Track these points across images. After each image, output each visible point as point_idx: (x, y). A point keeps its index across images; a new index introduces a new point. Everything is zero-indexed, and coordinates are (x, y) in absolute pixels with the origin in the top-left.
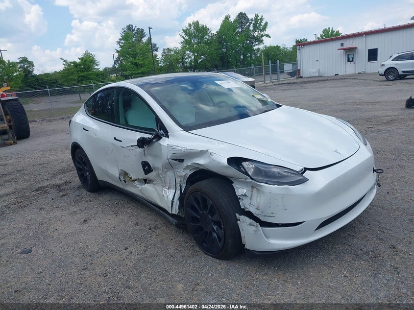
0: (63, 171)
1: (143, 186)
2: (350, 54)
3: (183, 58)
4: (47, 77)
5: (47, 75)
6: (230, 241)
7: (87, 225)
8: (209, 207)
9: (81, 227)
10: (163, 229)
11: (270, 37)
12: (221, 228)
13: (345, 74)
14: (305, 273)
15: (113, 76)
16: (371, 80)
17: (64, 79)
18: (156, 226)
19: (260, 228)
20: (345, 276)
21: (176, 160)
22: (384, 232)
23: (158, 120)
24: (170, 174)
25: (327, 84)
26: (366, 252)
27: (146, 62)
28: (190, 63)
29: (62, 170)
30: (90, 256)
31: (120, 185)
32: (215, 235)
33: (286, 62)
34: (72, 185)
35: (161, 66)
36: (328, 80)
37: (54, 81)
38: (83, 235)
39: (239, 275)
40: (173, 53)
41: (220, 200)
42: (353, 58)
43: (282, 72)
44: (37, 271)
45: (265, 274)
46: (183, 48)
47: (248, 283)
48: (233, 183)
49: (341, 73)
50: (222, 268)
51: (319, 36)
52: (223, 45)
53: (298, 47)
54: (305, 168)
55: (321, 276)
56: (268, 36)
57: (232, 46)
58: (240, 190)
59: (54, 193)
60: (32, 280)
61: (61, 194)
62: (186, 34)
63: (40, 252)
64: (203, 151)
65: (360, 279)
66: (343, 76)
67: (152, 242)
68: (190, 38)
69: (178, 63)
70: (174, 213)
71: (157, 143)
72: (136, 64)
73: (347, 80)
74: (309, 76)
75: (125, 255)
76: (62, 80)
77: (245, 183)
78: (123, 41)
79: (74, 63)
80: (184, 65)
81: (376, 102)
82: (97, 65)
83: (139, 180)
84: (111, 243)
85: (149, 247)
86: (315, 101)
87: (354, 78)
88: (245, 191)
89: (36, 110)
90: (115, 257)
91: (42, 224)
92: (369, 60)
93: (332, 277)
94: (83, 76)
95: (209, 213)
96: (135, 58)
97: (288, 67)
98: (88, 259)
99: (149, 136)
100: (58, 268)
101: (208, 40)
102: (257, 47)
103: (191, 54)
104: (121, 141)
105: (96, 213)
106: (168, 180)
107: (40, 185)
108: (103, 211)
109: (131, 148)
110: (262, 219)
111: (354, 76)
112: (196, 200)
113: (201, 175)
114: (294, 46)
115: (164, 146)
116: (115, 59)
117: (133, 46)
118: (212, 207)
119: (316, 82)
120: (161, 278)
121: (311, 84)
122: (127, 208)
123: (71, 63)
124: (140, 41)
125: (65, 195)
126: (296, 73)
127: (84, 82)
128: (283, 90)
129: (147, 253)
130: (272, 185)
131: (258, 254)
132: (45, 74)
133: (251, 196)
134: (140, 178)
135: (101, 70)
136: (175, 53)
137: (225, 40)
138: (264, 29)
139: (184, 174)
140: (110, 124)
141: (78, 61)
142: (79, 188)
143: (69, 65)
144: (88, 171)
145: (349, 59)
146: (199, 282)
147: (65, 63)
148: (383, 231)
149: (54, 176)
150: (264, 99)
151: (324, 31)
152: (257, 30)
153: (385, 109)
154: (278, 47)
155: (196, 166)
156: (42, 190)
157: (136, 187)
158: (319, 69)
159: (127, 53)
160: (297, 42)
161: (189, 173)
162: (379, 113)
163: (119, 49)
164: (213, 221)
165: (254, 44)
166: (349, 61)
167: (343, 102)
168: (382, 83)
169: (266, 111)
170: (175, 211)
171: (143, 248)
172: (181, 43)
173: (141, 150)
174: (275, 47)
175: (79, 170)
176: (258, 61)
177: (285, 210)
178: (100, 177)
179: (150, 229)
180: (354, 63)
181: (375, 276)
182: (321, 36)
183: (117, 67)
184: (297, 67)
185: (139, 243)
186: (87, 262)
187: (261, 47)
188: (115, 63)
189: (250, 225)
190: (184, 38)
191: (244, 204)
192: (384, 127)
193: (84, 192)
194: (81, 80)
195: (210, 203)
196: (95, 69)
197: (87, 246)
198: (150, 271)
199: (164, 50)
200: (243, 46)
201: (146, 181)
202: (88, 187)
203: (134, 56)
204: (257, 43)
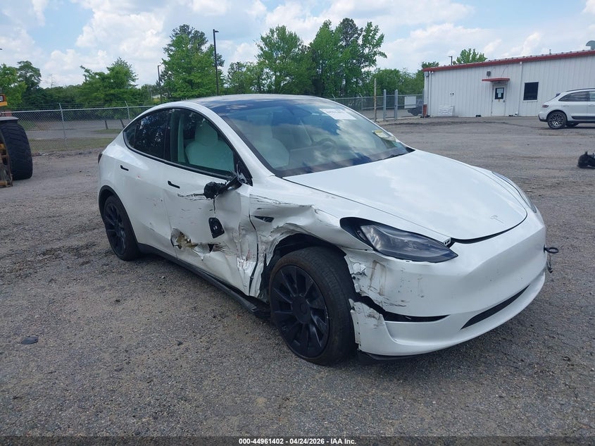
0: (83, 229)
1: (208, 255)
2: (500, 86)
3: (259, 78)
4: (59, 92)
5: (59, 89)
6: (337, 338)
7: (121, 307)
8: (308, 288)
9: (111, 309)
10: (233, 317)
11: (386, 57)
12: (324, 319)
13: (490, 115)
14: (443, 390)
15: (155, 97)
16: (527, 126)
17: (85, 98)
18: (223, 314)
19: (384, 322)
20: (501, 397)
21: (262, 218)
22: (553, 337)
23: (237, 159)
24: (250, 238)
25: (466, 128)
26: (529, 364)
27: (206, 81)
28: (269, 87)
29: (80, 226)
30: (127, 351)
31: (172, 252)
32: (314, 329)
33: (406, 93)
34: (97, 249)
35: (227, 88)
36: (465, 123)
37: (68, 99)
38: (114, 322)
39: (346, 388)
40: (244, 70)
41: (327, 279)
42: (502, 94)
43: (401, 107)
44: (46, 370)
45: (385, 389)
46: (260, 64)
47: (360, 400)
48: (345, 255)
49: (485, 114)
50: (322, 378)
51: (455, 59)
52: (318, 64)
53: (426, 73)
54: (452, 239)
55: (466, 395)
56: (383, 55)
57: (330, 67)
58: (356, 266)
59: (70, 259)
60: (40, 383)
61: (81, 260)
62: (266, 44)
63: (51, 342)
64: (303, 206)
65: (522, 401)
66: (488, 118)
67: (218, 336)
68: (271, 49)
69: (252, 85)
70: (252, 295)
71: (234, 192)
72: (191, 83)
73: (493, 125)
74: (439, 115)
75: (178, 352)
76: (81, 98)
77: (365, 256)
78: (173, 48)
79: (101, 74)
80: (260, 88)
81: (536, 157)
82: (133, 80)
83: (202, 246)
84: (157, 335)
85: (214, 343)
86: (449, 150)
87: (504, 123)
88: (363, 267)
89: (40, 139)
90: (164, 355)
91: (52, 302)
92: (526, 98)
93: (482, 398)
94: (113, 95)
95: (306, 297)
96: (190, 73)
97: (410, 101)
98: (123, 356)
99: (223, 181)
100: (78, 367)
101: (297, 54)
102: (366, 69)
103: (272, 73)
104: (179, 187)
105: (134, 291)
106: (246, 247)
107: (49, 247)
108: (144, 288)
109: (194, 198)
110: (387, 309)
111: (502, 119)
112: (289, 277)
113: (298, 241)
114: (419, 72)
115: (244, 196)
116: (161, 73)
117: (188, 56)
118: (313, 288)
119: (449, 124)
120: (232, 388)
121: (442, 126)
122: (179, 286)
123: (96, 74)
124: (198, 49)
125: (87, 263)
126: (420, 110)
127: (114, 103)
128: (402, 133)
129: (210, 350)
130: (404, 261)
131: (377, 359)
132: (56, 88)
133: (372, 275)
134: (204, 242)
135: (139, 87)
136: (248, 69)
137: (321, 56)
138: (378, 44)
139: (271, 239)
140: (163, 162)
141: (107, 72)
142: (107, 253)
143: (92, 77)
144: (123, 229)
145: (497, 94)
146: (289, 395)
147: (86, 74)
148: (552, 335)
149: (69, 234)
150: (390, 139)
151: (463, 53)
152: (368, 45)
153: (549, 167)
154: (396, 72)
155: (292, 228)
156: (52, 254)
157: (197, 256)
158: (454, 107)
159: (179, 65)
160: (424, 66)
161: (279, 237)
162: (540, 173)
163: (167, 59)
164: (312, 308)
165: (362, 65)
166: (497, 97)
167: (489, 154)
168: (542, 131)
169: (393, 156)
170: (255, 292)
171: (205, 344)
172: (259, 56)
173: (210, 201)
174: (391, 72)
175: (109, 227)
176: (367, 89)
177: (422, 297)
178: (141, 238)
179: (214, 317)
180: (504, 101)
181: (544, 398)
182: (458, 60)
183: (162, 84)
184: (422, 102)
185: (198, 336)
186: (122, 361)
187: (372, 69)
188: (160, 79)
189: (370, 316)
190: (262, 49)
191: (361, 286)
192: (548, 193)
193: (115, 260)
194: (109, 99)
195: (310, 281)
196: (130, 85)
197: (121, 337)
198: (216, 377)
199: (232, 65)
200: (347, 67)
201: (211, 247)
202: (122, 252)
203: (189, 70)
204: (367, 63)
